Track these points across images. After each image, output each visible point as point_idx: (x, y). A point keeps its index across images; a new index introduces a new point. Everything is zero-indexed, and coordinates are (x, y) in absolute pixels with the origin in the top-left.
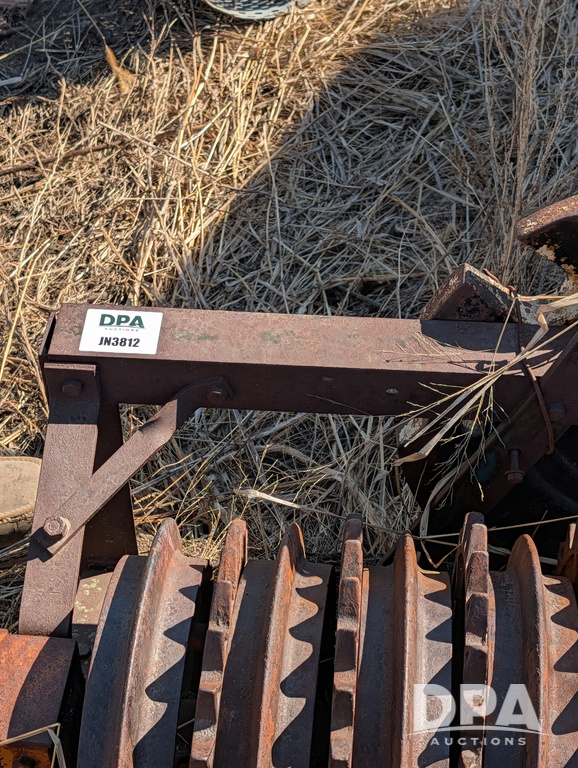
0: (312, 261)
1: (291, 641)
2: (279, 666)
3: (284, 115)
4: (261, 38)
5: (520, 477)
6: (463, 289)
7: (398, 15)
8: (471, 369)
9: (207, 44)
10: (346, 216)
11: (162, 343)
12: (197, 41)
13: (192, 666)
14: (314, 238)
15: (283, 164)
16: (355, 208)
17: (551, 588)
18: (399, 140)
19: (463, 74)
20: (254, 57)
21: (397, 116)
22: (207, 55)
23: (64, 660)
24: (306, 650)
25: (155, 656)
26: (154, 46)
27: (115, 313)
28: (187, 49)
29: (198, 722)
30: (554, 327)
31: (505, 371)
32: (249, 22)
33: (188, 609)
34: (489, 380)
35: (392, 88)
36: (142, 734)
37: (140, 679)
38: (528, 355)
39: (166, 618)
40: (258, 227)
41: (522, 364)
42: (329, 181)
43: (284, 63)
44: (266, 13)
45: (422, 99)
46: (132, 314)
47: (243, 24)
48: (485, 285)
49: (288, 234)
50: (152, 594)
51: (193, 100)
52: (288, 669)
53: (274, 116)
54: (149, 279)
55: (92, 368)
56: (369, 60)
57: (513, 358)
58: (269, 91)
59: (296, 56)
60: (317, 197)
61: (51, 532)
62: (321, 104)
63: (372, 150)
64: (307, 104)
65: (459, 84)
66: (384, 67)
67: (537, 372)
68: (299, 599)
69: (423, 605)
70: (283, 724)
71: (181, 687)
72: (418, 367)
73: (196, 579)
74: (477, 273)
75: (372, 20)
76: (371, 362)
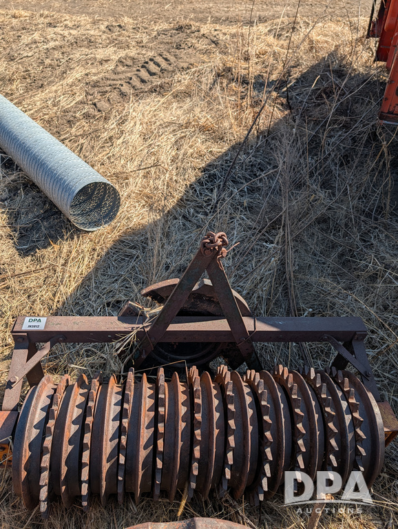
0: (103, 295)
1: (76, 409)
2: (72, 417)
3: (98, 256)
4: (93, 235)
5: (145, 357)
6: (128, 308)
7: (128, 230)
8: (130, 329)
9: (78, 237)
10: (113, 283)
11: (46, 326)
12: (75, 237)
13: (46, 419)
14: (104, 289)
15: (96, 269)
16: (116, 280)
17: (149, 388)
18: (128, 262)
19: (145, 245)
20: (91, 241)
21: (128, 256)
22: (78, 240)
23: (14, 418)
24: (80, 411)
25: (37, 416)
26: (65, 237)
27: (33, 318)
28: (73, 239)
29: (47, 435)
30: (151, 317)
31: (139, 329)
32: (90, 232)
33: (48, 402)
34: (135, 332)
35: (126, 249)
36: (32, 440)
37: (32, 423)
38: (145, 325)
39: (41, 405)
40: (88, 286)
41: (143, 328)
42: (109, 273)
43: (98, 242)
44: (95, 229)
45: (134, 252)
46: (38, 318)
47: (88, 232)
48: (134, 307)
49: (97, 288)
50: (37, 399)
51: (73, 253)
52: (75, 417)
53: (95, 256)
54: (58, 302)
55: (26, 334)
56: (120, 241)
57: (141, 326)
58: (94, 250)
59: (101, 241)
60: (106, 277)
61: (12, 381)
62: (108, 253)
63: (121, 265)
64: (104, 253)
65: (144, 248)
66: (125, 243)
67: (147, 330)
68: (80, 397)
69: (114, 395)
70: (72, 433)
71: (43, 426)
72: (116, 330)
73: (52, 392)
74: (132, 303)
75: (121, 231)
76: (103, 329)
